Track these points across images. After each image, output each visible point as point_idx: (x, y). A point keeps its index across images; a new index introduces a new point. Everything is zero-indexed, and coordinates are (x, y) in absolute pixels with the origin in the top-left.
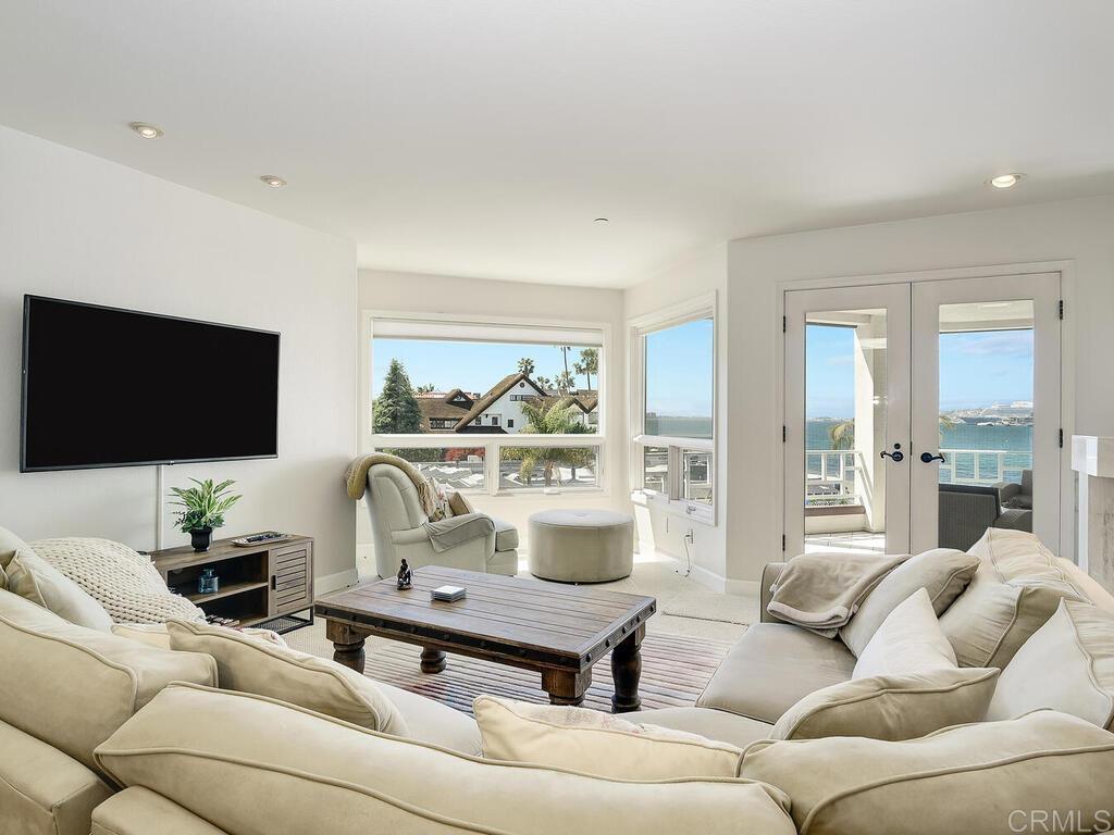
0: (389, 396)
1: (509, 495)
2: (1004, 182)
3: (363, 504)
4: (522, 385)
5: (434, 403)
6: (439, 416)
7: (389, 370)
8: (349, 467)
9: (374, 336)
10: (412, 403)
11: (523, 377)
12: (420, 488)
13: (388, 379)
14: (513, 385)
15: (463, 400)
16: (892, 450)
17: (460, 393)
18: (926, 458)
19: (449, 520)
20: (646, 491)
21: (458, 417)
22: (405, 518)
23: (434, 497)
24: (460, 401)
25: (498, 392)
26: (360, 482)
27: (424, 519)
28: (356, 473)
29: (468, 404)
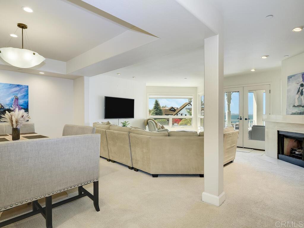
0: (155, 109)
1: (174, 127)
2: (253, 70)
3: (147, 127)
4: (189, 105)
5: (166, 110)
6: (167, 114)
7: (155, 102)
8: (145, 121)
9: (149, 98)
10: (161, 110)
11: (189, 103)
12: (156, 124)
13: (155, 104)
14: (186, 105)
15: (173, 109)
16: (240, 118)
17: (172, 108)
18: (246, 119)
19: (161, 129)
20: (201, 127)
21: (172, 114)
22: (154, 129)
23: (159, 126)
24: (173, 110)
25: (183, 107)
26: (147, 123)
27: (157, 129)
28: (146, 121)
29: (175, 110)
